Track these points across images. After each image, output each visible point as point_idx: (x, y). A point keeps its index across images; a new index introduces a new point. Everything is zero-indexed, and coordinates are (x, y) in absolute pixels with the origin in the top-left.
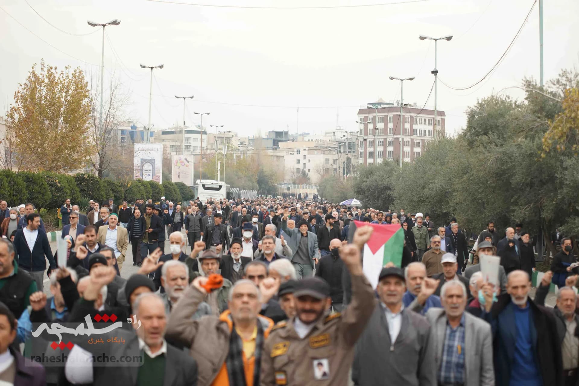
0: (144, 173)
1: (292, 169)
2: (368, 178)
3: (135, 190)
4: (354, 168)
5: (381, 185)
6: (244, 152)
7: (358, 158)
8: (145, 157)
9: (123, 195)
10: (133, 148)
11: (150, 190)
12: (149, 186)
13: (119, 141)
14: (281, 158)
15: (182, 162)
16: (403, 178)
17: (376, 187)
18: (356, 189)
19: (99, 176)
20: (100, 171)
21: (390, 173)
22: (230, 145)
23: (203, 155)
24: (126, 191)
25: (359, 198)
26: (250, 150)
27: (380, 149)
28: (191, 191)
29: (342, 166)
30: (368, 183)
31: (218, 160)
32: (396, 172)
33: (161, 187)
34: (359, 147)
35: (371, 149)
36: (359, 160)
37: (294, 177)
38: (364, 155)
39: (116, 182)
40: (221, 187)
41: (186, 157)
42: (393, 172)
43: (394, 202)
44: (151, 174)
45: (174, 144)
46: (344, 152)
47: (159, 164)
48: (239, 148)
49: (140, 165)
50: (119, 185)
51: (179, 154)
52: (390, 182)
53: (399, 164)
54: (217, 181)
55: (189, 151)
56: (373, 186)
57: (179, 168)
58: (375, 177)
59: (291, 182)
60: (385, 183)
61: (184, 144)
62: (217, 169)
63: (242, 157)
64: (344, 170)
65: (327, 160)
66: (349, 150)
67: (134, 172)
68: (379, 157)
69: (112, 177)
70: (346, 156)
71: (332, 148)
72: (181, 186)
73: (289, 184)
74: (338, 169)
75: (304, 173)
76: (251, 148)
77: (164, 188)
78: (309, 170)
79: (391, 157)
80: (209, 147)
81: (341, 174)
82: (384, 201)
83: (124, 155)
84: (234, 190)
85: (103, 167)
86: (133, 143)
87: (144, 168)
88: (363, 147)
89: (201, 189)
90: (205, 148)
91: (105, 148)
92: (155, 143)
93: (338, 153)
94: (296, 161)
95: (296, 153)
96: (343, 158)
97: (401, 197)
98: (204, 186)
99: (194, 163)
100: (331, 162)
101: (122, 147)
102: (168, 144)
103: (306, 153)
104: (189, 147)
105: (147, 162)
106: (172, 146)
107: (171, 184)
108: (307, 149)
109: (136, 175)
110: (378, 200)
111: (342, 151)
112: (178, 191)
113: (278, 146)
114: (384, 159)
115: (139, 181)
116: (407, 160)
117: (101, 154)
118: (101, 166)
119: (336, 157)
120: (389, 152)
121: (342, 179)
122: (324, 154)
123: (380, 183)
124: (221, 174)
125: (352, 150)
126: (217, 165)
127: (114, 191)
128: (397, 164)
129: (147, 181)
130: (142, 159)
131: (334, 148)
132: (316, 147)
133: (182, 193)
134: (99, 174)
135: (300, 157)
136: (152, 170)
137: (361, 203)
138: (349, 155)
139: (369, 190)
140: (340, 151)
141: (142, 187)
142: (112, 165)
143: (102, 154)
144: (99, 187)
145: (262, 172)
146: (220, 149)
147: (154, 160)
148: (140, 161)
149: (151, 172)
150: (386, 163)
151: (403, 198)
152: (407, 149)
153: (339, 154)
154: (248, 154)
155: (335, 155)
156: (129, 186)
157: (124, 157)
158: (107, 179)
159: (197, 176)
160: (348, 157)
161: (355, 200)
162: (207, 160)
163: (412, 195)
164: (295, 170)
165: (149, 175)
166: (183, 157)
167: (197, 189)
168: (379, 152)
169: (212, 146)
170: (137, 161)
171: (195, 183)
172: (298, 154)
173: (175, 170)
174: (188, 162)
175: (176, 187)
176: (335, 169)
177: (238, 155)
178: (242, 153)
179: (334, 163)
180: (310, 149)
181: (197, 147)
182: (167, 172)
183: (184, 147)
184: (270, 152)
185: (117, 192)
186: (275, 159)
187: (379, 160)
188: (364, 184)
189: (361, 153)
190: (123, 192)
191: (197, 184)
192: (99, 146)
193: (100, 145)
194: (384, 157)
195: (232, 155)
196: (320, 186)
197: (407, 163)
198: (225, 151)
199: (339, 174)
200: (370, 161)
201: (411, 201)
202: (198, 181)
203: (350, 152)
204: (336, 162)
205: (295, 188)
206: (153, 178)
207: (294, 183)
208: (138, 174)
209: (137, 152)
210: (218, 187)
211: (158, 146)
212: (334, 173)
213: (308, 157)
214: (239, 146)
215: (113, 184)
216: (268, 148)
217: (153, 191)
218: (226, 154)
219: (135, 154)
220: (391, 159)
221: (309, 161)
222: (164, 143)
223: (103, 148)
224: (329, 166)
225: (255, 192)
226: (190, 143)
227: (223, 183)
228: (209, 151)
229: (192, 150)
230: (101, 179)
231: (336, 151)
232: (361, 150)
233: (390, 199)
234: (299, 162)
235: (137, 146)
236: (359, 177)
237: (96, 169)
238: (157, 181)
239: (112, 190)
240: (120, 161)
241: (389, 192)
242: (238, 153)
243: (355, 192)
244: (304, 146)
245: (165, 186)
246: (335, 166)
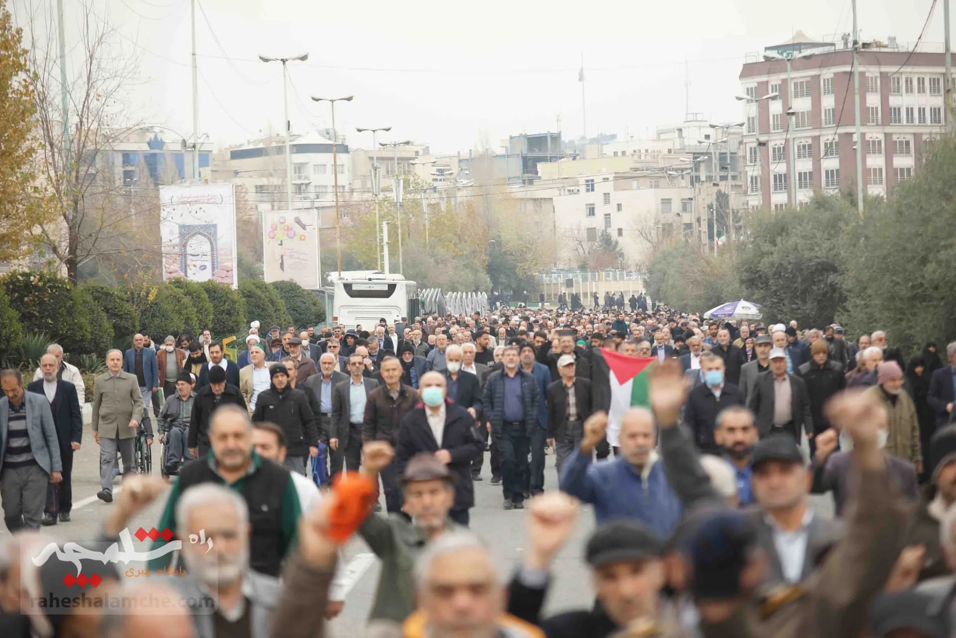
0: (189, 262)
1: (576, 232)
2: (774, 243)
3: (168, 307)
4: (737, 219)
5: (810, 260)
6: (450, 195)
7: (746, 193)
8: (190, 221)
9: (137, 324)
10: (158, 197)
11: (209, 305)
12: (205, 295)
13: (119, 183)
14: (546, 206)
15: (289, 229)
16: (867, 238)
17: (798, 267)
18: (745, 276)
19: (70, 275)
20: (72, 264)
21: (833, 227)
22: (412, 179)
23: (343, 208)
24: (144, 312)
25: (755, 297)
26: (465, 187)
27: (805, 165)
28: (315, 304)
29: (704, 217)
30: (774, 256)
31: (382, 217)
32: (847, 224)
33: (236, 297)
34: (748, 163)
35: (780, 168)
36: (748, 198)
37: (581, 251)
38: (762, 184)
39: (116, 290)
40: (392, 287)
41: (296, 214)
42: (841, 224)
43: (849, 305)
44: (209, 265)
45: (264, 181)
46: (709, 178)
47: (227, 237)
48: (436, 184)
49: (177, 241)
50: (125, 297)
51: (280, 209)
52: (834, 252)
53: (854, 204)
54: (382, 272)
55: (305, 198)
56: (790, 263)
57: (281, 244)
58: (793, 240)
59: (575, 265)
60: (821, 253)
61: (292, 179)
62: (382, 240)
63: (443, 207)
64: (710, 227)
65: (666, 202)
66: (723, 174)
67: (164, 260)
68: (800, 187)
69: (107, 279)
70: (716, 189)
71: (676, 170)
72: (289, 290)
73: (570, 270)
74: (695, 225)
75: (607, 241)
76: (465, 182)
77: (244, 299)
78: (620, 231)
79: (833, 185)
80: (357, 185)
81: (705, 239)
82: (819, 302)
83: (133, 217)
84: (429, 295)
85: (78, 252)
86: (157, 185)
87: (189, 250)
88: (758, 163)
89: (341, 295)
90: (347, 189)
91: (80, 202)
92: (214, 181)
93: (692, 184)
94: (585, 211)
95: (583, 188)
96: (706, 195)
97: (865, 288)
98: (348, 287)
99: (320, 230)
100: (676, 206)
101: (128, 195)
102: (250, 183)
103: (609, 187)
104: (303, 187)
105: (196, 234)
106: (260, 189)
107: (263, 287)
108: (611, 177)
109: (170, 269)
110: (804, 302)
111: (703, 178)
112: (281, 303)
113: (537, 173)
114: (814, 192)
115: (178, 283)
116: (877, 190)
117: (71, 217)
118: (72, 251)
119: (688, 193)
120: (827, 172)
121: (707, 249)
122: (657, 186)
123: (807, 255)
124: (392, 254)
125: (731, 174)
126: (381, 231)
127: (112, 313)
128: (848, 204)
129: (198, 283)
130: (182, 226)
131: (682, 170)
132: (636, 170)
133: (293, 309)
134: (69, 270)
135: (595, 198)
136: (209, 254)
137: (760, 311)
138: (725, 187)
139: (778, 274)
140: (698, 178)
141: (187, 300)
142: (105, 246)
143: (74, 217)
144: (72, 307)
145: (499, 243)
146: (388, 189)
147: (215, 226)
148: (177, 231)
149: (209, 258)
150: (820, 203)
151: (869, 291)
152: (876, 161)
153: (697, 185)
154: (459, 200)
155: (686, 187)
156: (151, 298)
157: (135, 224)
158: (92, 282)
159: (328, 264)
160: (719, 191)
161: (743, 303)
162: (353, 220)
163: (892, 281)
164: (585, 234)
165: (203, 268)
166: (289, 216)
167: (331, 297)
168: (800, 174)
169: (364, 183)
170: (169, 233)
171: (324, 282)
172: (588, 190)
173: (270, 250)
174: (304, 227)
175: (276, 294)
176: (689, 226)
177: (433, 202)
178: (444, 195)
179: (684, 209)
180: (619, 177)
181: (326, 186)
182: (249, 258)
183: (290, 189)
184: (517, 190)
185: (121, 317)
186: (530, 206)
187: (804, 196)
188: (766, 260)
189: (754, 180)
190: (137, 315)
191: (332, 284)
192: (64, 198)
193: (66, 194)
194: (817, 188)
195: (416, 204)
196: (651, 272)
197: (878, 199)
198: (398, 195)
199: (699, 237)
200: (779, 198)
201: (892, 298)
202: (333, 276)
203: (724, 178)
204: (688, 206)
205: (585, 279)
206: (213, 275)
207: (583, 267)
208: (175, 267)
209: (167, 210)
210: (386, 288)
211: (224, 190)
212: (685, 236)
213: (616, 197)
214: (436, 180)
215: (107, 294)
216: (509, 180)
217: (215, 307)
218: (401, 201)
219: (163, 214)
220: (832, 192)
221: (619, 207)
222: (238, 181)
223: (76, 203)
224: (670, 218)
225: (483, 297)
226: (306, 178)
227: (397, 278)
228: (356, 197)
229: (312, 196)
230: (75, 284)
231: (688, 178)
232: (753, 171)
233: (836, 295)
234: (592, 211)
235: (166, 193)
236: (752, 243)
237: (61, 259)
238: (226, 281)
239: (107, 310)
240: (124, 235)
241: (832, 278)
242: (434, 198)
243: (742, 282)
244: (604, 170)
245: (248, 295)
246: (687, 218)
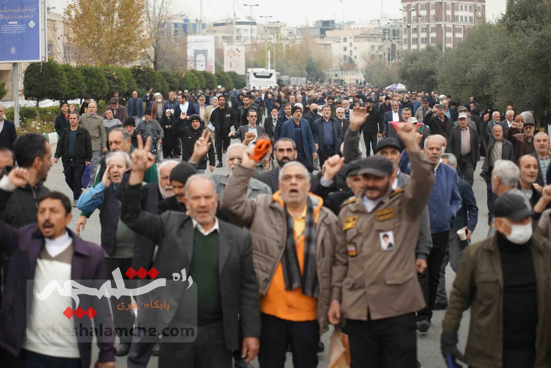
0: (197, 63)
1: (339, 56)
2: (412, 63)
3: (189, 79)
4: (398, 54)
5: (425, 70)
6: (293, 41)
7: (402, 44)
8: (198, 48)
9: (178, 85)
10: (186, 40)
11: (204, 79)
12: (202, 76)
13: (173, 34)
14: (328, 47)
15: (234, 52)
16: (446, 62)
17: (421, 72)
18: (401, 74)
19: (154, 67)
20: (155, 63)
21: (433, 58)
22: (279, 35)
23: (254, 45)
24: (180, 81)
25: (404, 83)
26: (299, 39)
27: (424, 35)
28: (242, 80)
29: (387, 53)
30: (412, 68)
31: (268, 49)
32: (439, 57)
33: (214, 77)
34: (403, 33)
35: (414, 36)
36: (403, 46)
37: (341, 63)
38: (408, 42)
39: (170, 73)
40: (271, 75)
41: (237, 47)
42: (437, 57)
43: (438, 86)
44: (204, 65)
45: (225, 35)
46: (389, 39)
47: (211, 54)
48: (288, 37)
49: (193, 56)
50: (174, 75)
51: (231, 45)
52: (433, 67)
53: (441, 50)
54: (267, 69)
55: (240, 41)
56: (417, 70)
57: (231, 58)
58: (419, 62)
59: (338, 69)
60: (429, 67)
61: (235, 34)
62: (268, 57)
63: (291, 46)
64: (389, 56)
65: (373, 47)
66: (394, 37)
67: (188, 62)
68: (422, 43)
69: (167, 68)
70: (391, 43)
71: (376, 35)
72: (233, 75)
73: (337, 70)
74: (383, 55)
75: (351, 61)
76: (299, 37)
77: (217, 78)
78: (356, 57)
79: (434, 43)
80: (259, 37)
81: (387, 60)
82: (428, 85)
83: (177, 47)
84: (285, 78)
85: (158, 59)
86: (186, 35)
87: (197, 59)
88: (407, 34)
89: (252, 77)
90: (255, 38)
91: (159, 41)
92: (207, 34)
93: (383, 40)
94: (343, 49)
95: (342, 41)
96: (387, 45)
97: (444, 81)
98: (255, 74)
99: (246, 53)
100: (376, 48)
101: (175, 39)
102: (220, 35)
103: (352, 40)
104: (239, 37)
105: (200, 53)
106: (224, 37)
107: (223, 73)
108: (353, 37)
109: (190, 66)
110: (422, 85)
111: (387, 38)
112: (230, 79)
113: (325, 34)
114: (427, 45)
115: (193, 71)
116: (450, 45)
117: (155, 46)
118: (156, 58)
119: (381, 44)
120: (432, 38)
121: (387, 64)
122: (370, 41)
123: (424, 68)
124: (272, 62)
125: (397, 37)
126: (267, 54)
127: (169, 81)
128: (439, 50)
129: (200, 71)
130: (195, 50)
131: (379, 35)
132: (362, 34)
133: (235, 82)
134: (154, 65)
135: (347, 44)
136: (205, 60)
137: (406, 88)
138: (394, 42)
139: (413, 75)
140: (385, 39)
141: (196, 77)
142: (167, 57)
143: (157, 46)
144: (155, 79)
145: (311, 60)
146: (270, 39)
147: (207, 50)
148: (193, 52)
149: (205, 62)
150: (429, 49)
151: (446, 82)
152: (449, 35)
153: (384, 41)
154: (296, 43)
155: (380, 42)
156: (183, 76)
157: (178, 49)
158: (162, 70)
159: (248, 65)
160: (392, 44)
161: (400, 85)
162: (257, 50)
163: (454, 78)
164: (342, 58)
165: (202, 66)
166: (234, 47)
167: (249, 78)
168: (422, 38)
169: (262, 36)
170: (190, 53)
171: (246, 72)
172: (344, 41)
173: (226, 60)
174: (239, 52)
175: (228, 76)
176: (381, 56)
177: (287, 44)
178: (291, 42)
179: (379, 49)
180: (356, 37)
181: (248, 37)
182: (219, 63)
183: (235, 38)
184: (318, 40)
185: (172, 83)
186: (323, 46)
187: (423, 46)
188: (409, 69)
189: (405, 40)
190: (178, 82)
191: (249, 73)
192: (153, 39)
193: (154, 38)
194: (427, 43)
195: (281, 44)
196: (366, 72)
197: (450, 48)
198: (274, 41)
199: (385, 60)
200: (414, 47)
201: (454, 85)
202: (250, 70)
203: (394, 39)
204: (381, 48)
205: (342, 74)
206: (206, 68)
207: (342, 70)
208: (192, 65)
209: (190, 44)
210: (269, 75)
211: (211, 38)
212: (380, 59)
213: (355, 44)
214: (288, 36)
215: (168, 74)
216: (315, 37)
217: (206, 80)
218: (275, 43)
219: (188, 46)
220: (434, 45)
221: (356, 48)
222: (216, 34)
223: (157, 41)
224: (374, 52)
225: (304, 79)
226: (241, 34)
227: (273, 71)
228: (259, 41)
229: (243, 40)
230: (156, 70)
231: (381, 38)
232: (405, 36)
233: (434, 83)
234: (345, 49)
235: (190, 38)
236: (404, 63)
237: (151, 61)
238: (210, 71)
239: (167, 80)
240: (174, 53)
241: (432, 76)
242: (287, 42)
243: (400, 77)
244: (350, 34)
245: (218, 75)
246: (380, 53)
